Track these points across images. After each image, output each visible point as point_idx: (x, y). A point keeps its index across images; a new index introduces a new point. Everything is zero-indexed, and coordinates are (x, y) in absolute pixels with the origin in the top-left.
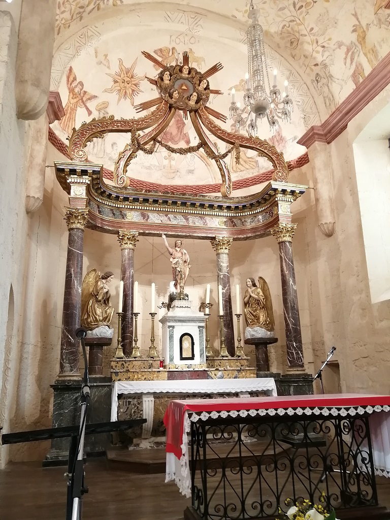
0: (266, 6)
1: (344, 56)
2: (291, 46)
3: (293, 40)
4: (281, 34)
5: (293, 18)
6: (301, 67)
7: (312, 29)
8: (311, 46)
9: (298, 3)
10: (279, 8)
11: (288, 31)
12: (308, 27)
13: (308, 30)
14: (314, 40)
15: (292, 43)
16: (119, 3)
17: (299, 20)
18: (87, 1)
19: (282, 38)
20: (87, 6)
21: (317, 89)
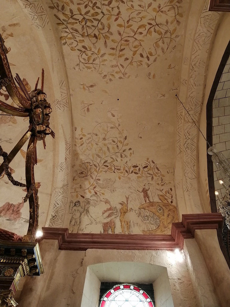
0: (95, 146)
1: (105, 209)
2: (79, 173)
3: (84, 172)
4: (83, 164)
5: (97, 165)
6: (72, 188)
7: (99, 180)
8: (90, 186)
9: (108, 163)
10: (98, 154)
11: (87, 166)
12: (98, 177)
13: (97, 178)
14: (94, 185)
15: (82, 173)
16: (64, 41)
17: (99, 169)
18: (68, 13)
19: (80, 166)
20: (63, 13)
21: (71, 209)
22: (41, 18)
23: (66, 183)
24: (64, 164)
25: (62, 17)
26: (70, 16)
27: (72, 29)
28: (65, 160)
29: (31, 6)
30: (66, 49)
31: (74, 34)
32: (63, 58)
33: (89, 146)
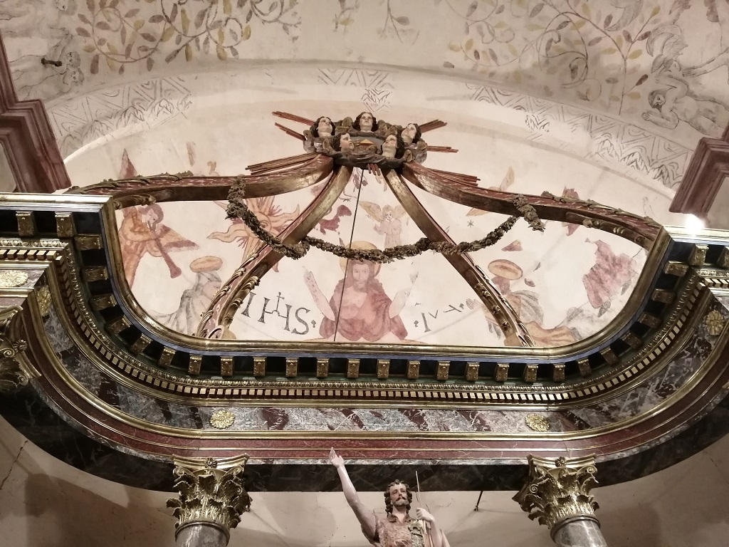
0: (505, 17)
2: (573, 78)
3: (574, 64)
4: (547, 62)
5: (563, 19)
6: (607, 108)
7: (610, 18)
8: (618, 53)
10: (531, 10)
11: (559, 49)
12: (599, 20)
13: (601, 25)
14: (619, 37)
15: (573, 70)
16: (229, 54)
17: (577, 15)
18: (159, 28)
19: (551, 71)
20: (161, 40)
21: (663, 121)
22: (168, 92)
23: (583, 121)
24: (530, 114)
25: (170, 46)
26: (168, 25)
27: (198, 25)
28: (521, 112)
29: (137, 107)
30: (246, 50)
31: (210, 22)
32: (269, 62)
33: (502, 35)
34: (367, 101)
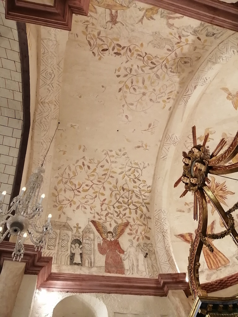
0: (157, 88)
1: (177, 19)
2: (189, 63)
3: (183, 63)
4: (179, 73)
5: (163, 67)
6: (207, 50)
7: (168, 50)
8: (183, 47)
9: (149, 66)
10: (157, 79)
11: (175, 68)
12: (168, 53)
13: (170, 52)
14: (177, 46)
15: (185, 63)
16: (149, 189)
17: (163, 62)
18: (139, 212)
19: (183, 71)
20: (142, 212)
22: (159, 217)
23: (210, 64)
24: (199, 84)
25: (144, 209)
26: (138, 209)
27: (140, 198)
28: (197, 87)
29: (162, 231)
30: (149, 183)
31: (139, 194)
32: (154, 175)
33: (164, 89)
34: (176, 144)
